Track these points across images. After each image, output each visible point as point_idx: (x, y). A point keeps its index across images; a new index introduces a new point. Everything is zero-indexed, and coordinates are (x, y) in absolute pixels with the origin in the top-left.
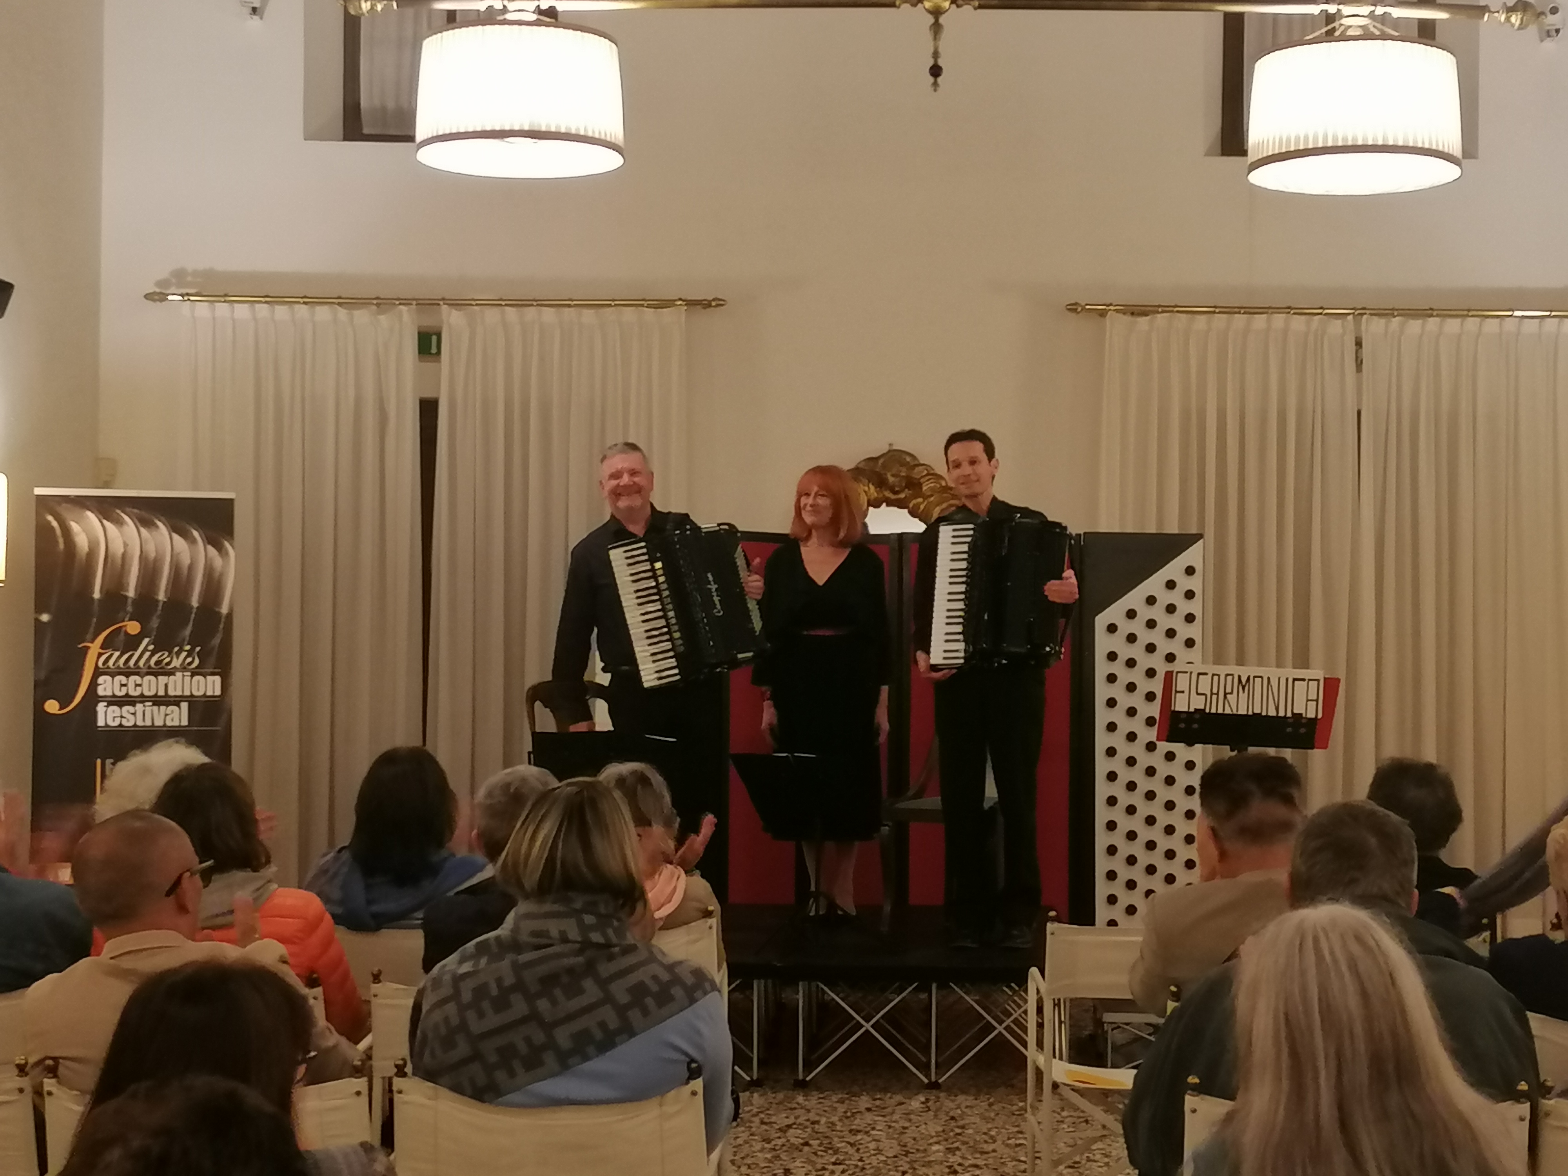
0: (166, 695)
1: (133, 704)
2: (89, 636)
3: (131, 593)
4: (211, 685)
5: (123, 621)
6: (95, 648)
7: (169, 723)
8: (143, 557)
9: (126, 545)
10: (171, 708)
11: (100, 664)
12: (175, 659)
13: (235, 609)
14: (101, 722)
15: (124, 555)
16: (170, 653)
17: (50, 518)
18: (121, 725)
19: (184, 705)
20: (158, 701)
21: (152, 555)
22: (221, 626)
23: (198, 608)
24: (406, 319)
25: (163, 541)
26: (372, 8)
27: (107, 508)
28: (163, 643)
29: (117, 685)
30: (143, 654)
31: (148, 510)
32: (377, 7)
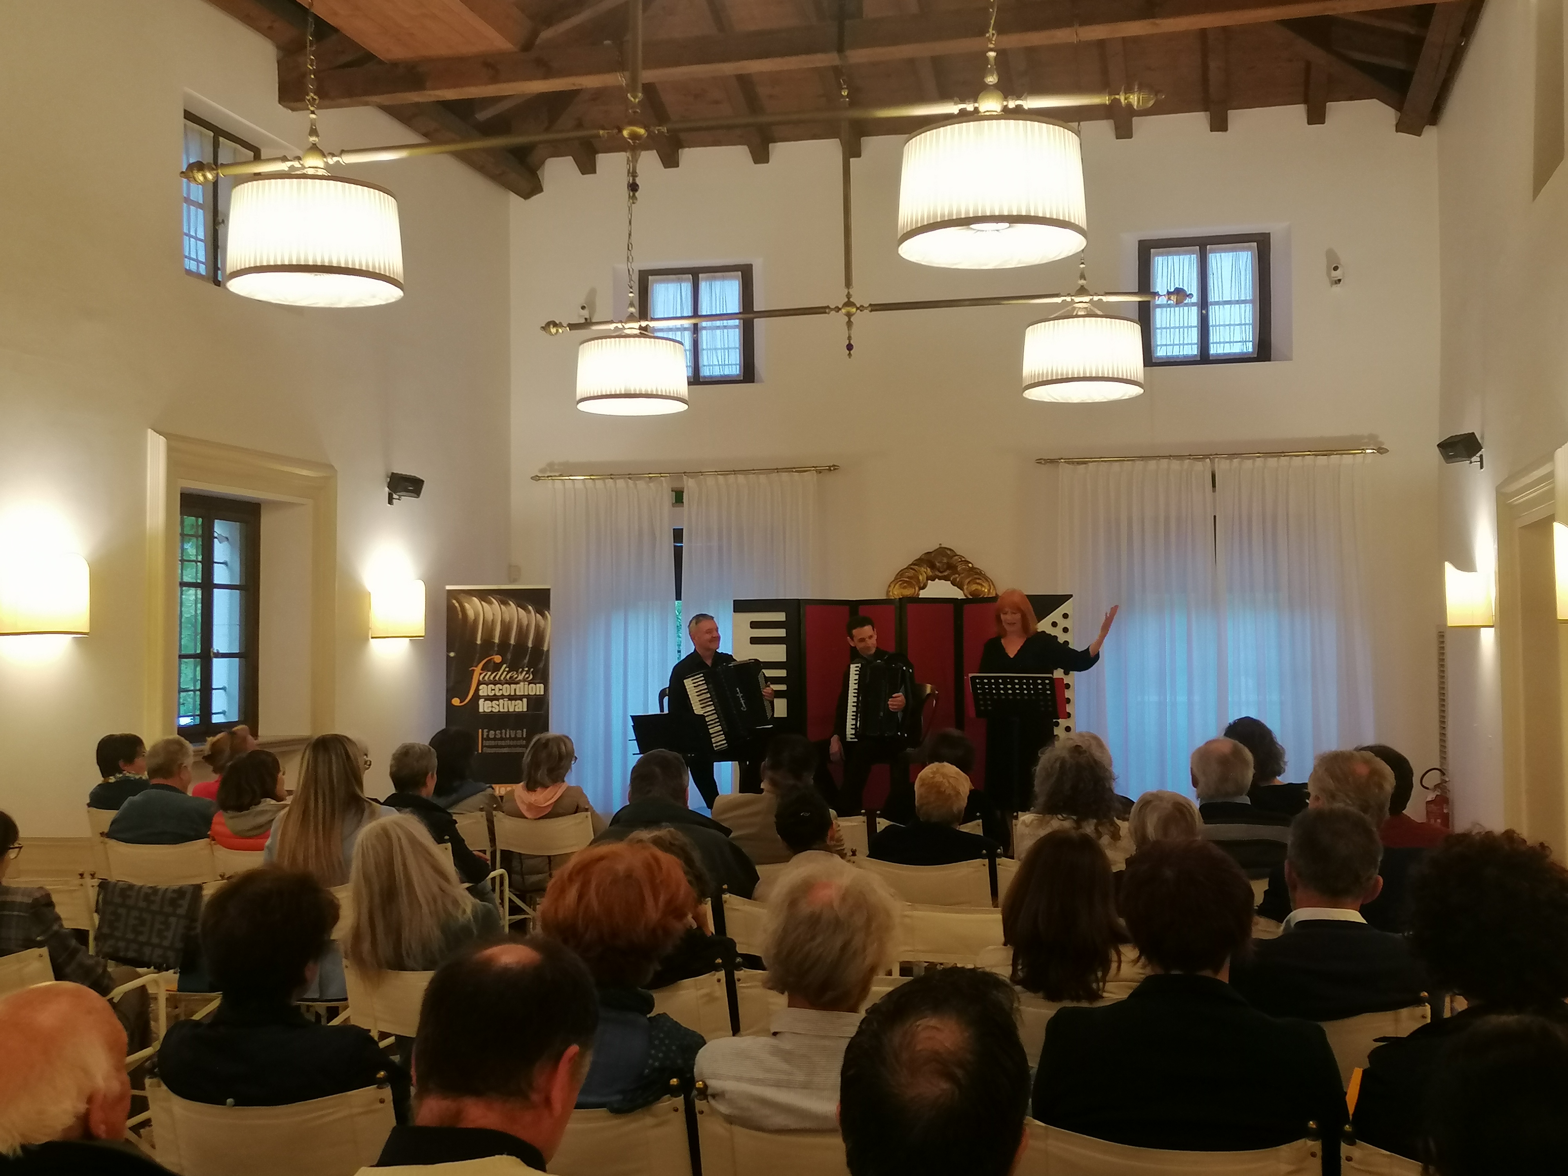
0: (515, 695)
1: (498, 700)
2: (475, 664)
3: (497, 641)
4: (539, 689)
5: (493, 655)
6: (478, 670)
7: (517, 710)
8: (503, 621)
9: (493, 614)
10: (518, 702)
11: (481, 679)
12: (520, 676)
13: (551, 647)
14: (481, 710)
15: (493, 620)
16: (517, 672)
17: (454, 601)
18: (492, 711)
19: (525, 700)
20: (511, 698)
21: (507, 619)
22: (544, 658)
23: (532, 647)
24: (664, 484)
25: (513, 612)
26: (557, 331)
27: (483, 595)
28: (514, 667)
29: (490, 690)
30: (503, 673)
31: (504, 596)
32: (560, 331)
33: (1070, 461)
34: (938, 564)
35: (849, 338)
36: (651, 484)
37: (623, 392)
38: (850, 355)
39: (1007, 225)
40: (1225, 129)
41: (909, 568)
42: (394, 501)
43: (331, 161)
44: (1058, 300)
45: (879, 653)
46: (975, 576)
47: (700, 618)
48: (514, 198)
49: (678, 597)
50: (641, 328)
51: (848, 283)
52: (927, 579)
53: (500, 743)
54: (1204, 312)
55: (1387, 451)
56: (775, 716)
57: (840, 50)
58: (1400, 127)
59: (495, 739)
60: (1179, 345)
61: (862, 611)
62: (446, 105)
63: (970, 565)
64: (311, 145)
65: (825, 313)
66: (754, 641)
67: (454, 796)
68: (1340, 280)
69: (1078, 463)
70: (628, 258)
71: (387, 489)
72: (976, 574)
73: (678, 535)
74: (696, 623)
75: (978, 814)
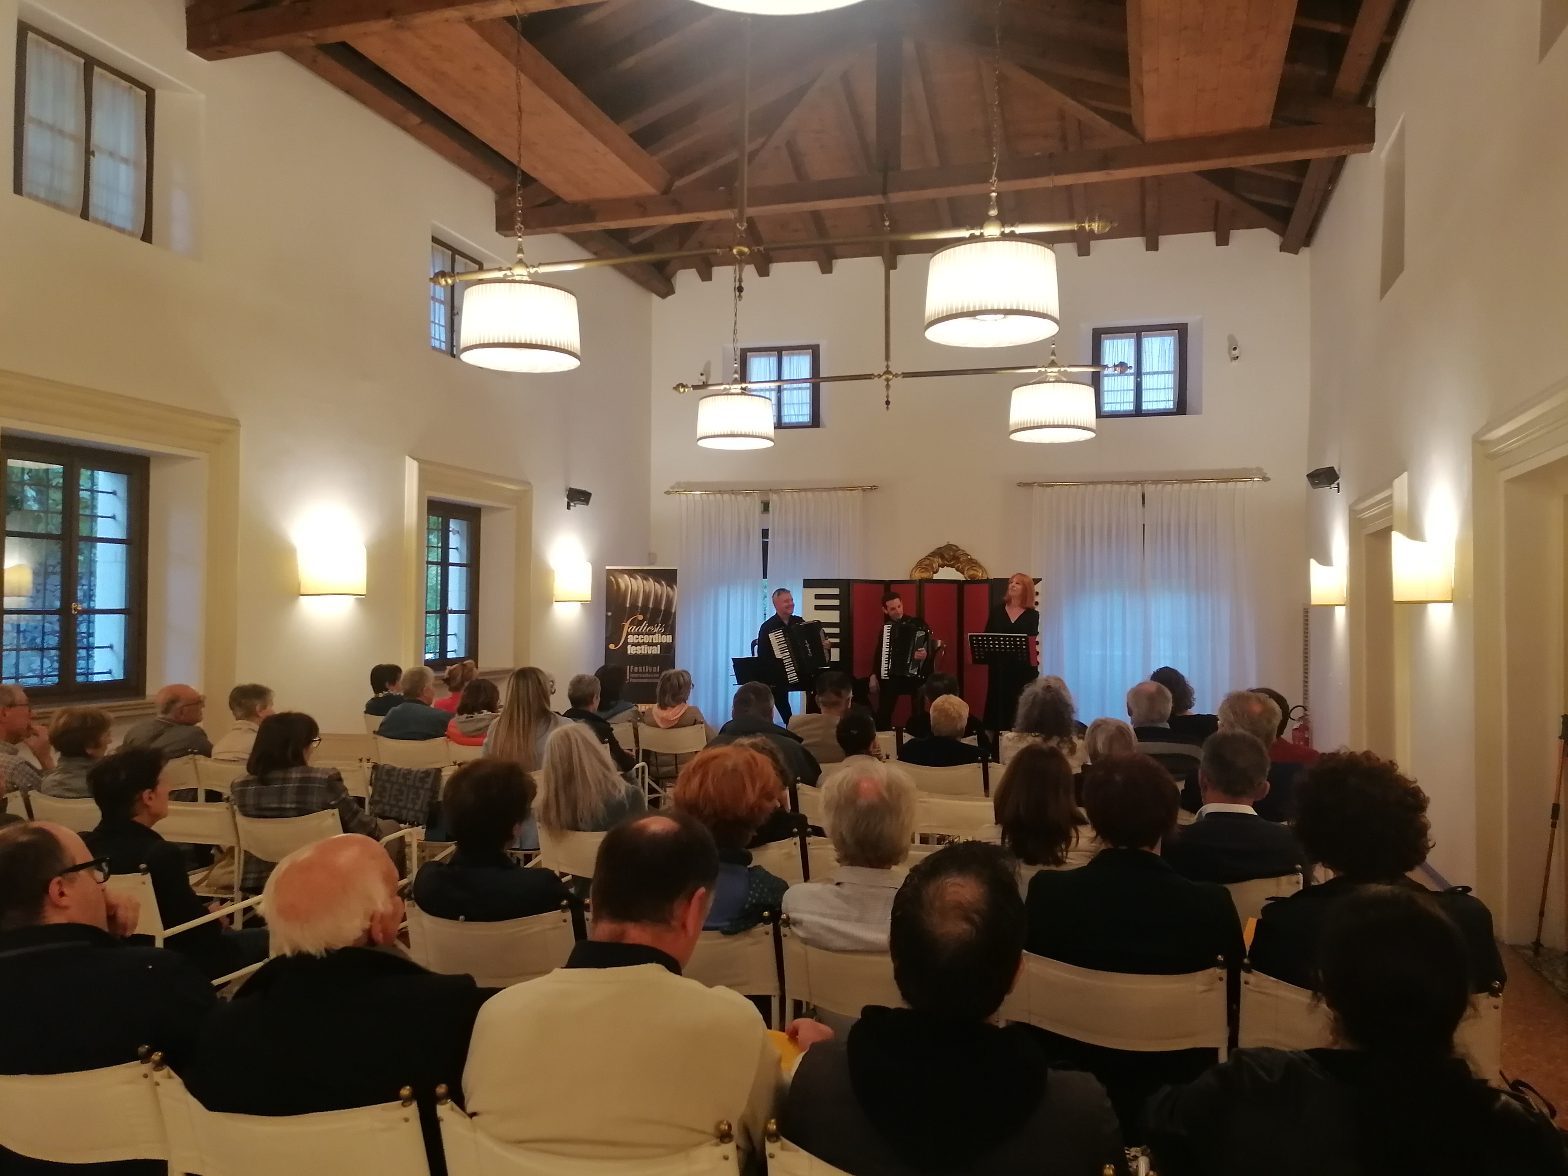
0: (652, 642)
1: (640, 645)
2: (625, 621)
3: (640, 605)
4: (668, 639)
5: (637, 615)
6: (627, 625)
7: (653, 653)
8: (644, 591)
9: (638, 587)
10: (654, 647)
11: (629, 631)
12: (655, 629)
13: (677, 609)
14: (629, 652)
15: (638, 591)
16: (654, 627)
17: (611, 577)
18: (636, 653)
19: (659, 646)
20: (649, 644)
21: (647, 590)
22: (672, 617)
23: (664, 610)
24: (756, 498)
25: (651, 585)
26: (684, 390)
27: (631, 573)
28: (651, 623)
29: (635, 638)
30: (644, 627)
31: (646, 574)
32: (686, 390)
33: (1041, 485)
34: (946, 556)
35: (888, 396)
36: (747, 498)
37: (729, 433)
38: (888, 408)
39: (1003, 316)
40: (1156, 249)
41: (926, 558)
42: (571, 507)
43: (532, 270)
44: (1036, 370)
45: (905, 617)
46: (974, 565)
47: (781, 591)
48: (655, 298)
49: (765, 576)
50: (742, 388)
51: (887, 358)
52: (939, 566)
53: (641, 675)
54: (1139, 379)
55: (1269, 479)
56: (831, 660)
57: (884, 193)
58: (1282, 249)
59: (638, 672)
60: (1121, 403)
61: (893, 588)
62: (611, 233)
63: (969, 557)
64: (518, 260)
65: (871, 379)
66: (817, 608)
67: (611, 711)
68: (1237, 357)
69: (1047, 486)
70: (734, 340)
71: (566, 500)
72: (973, 563)
73: (765, 533)
74: (778, 595)
75: (975, 731)
